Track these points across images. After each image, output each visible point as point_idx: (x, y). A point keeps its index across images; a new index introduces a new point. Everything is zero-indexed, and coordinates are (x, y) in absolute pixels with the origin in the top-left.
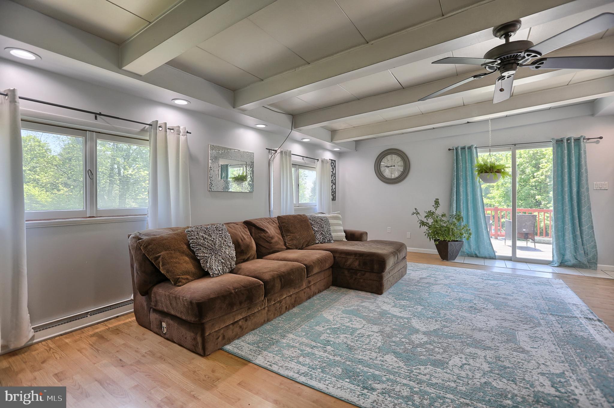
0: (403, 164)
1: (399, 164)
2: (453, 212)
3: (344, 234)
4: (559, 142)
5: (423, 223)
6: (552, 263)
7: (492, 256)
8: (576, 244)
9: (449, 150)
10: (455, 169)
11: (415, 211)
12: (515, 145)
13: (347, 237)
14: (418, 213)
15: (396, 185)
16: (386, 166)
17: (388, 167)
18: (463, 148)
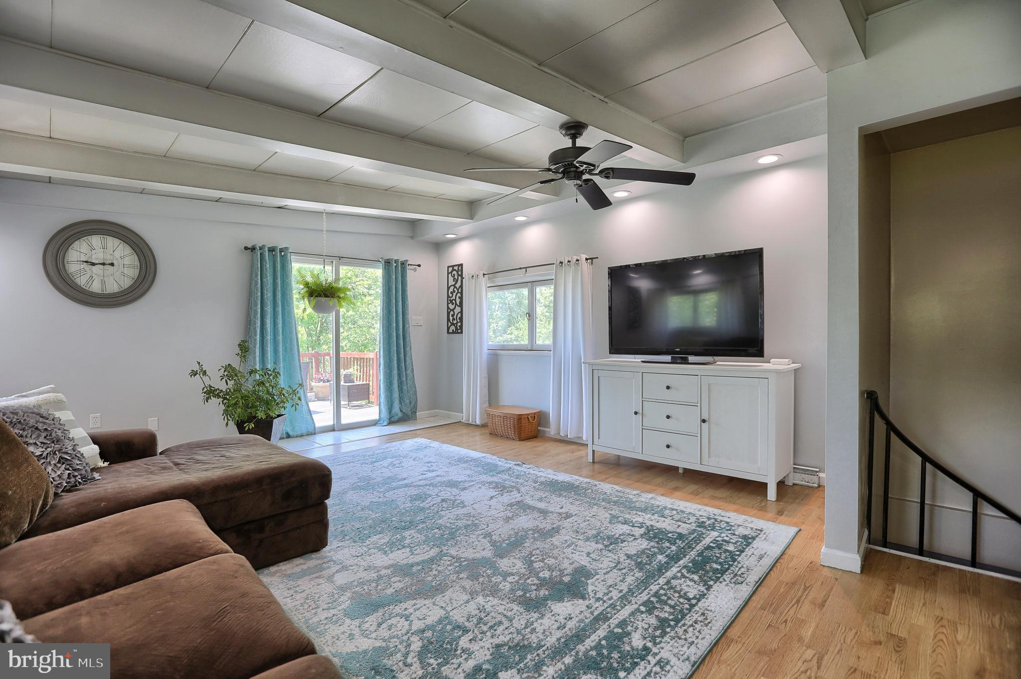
0: (137, 263)
1: (127, 261)
2: (255, 364)
3: (96, 449)
4: (388, 263)
5: (211, 392)
6: (379, 422)
7: (311, 430)
8: (402, 392)
9: (246, 248)
10: (259, 285)
11: (196, 368)
12: (340, 258)
13: (103, 455)
14: (205, 373)
15: (130, 307)
16: (86, 262)
17: (93, 264)
18: (272, 250)
